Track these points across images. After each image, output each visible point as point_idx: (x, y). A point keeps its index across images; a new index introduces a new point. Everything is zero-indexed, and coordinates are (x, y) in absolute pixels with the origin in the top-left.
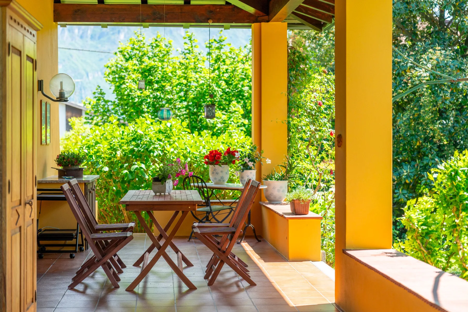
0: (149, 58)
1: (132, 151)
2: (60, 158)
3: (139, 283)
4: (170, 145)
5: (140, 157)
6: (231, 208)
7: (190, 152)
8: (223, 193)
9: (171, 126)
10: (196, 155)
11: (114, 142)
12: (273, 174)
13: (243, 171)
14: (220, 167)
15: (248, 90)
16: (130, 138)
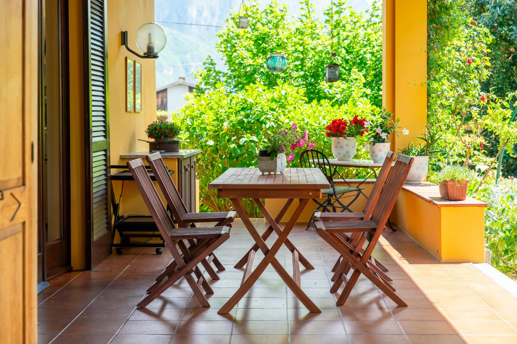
0: (263, 25)
1: (241, 122)
2: (151, 128)
3: (238, 302)
4: (284, 115)
5: (250, 129)
6: (359, 190)
7: (307, 123)
8: (346, 171)
9: (286, 94)
10: (314, 127)
11: (221, 113)
12: (410, 148)
13: (374, 144)
14: (346, 140)
15: (371, 57)
16: (238, 108)
